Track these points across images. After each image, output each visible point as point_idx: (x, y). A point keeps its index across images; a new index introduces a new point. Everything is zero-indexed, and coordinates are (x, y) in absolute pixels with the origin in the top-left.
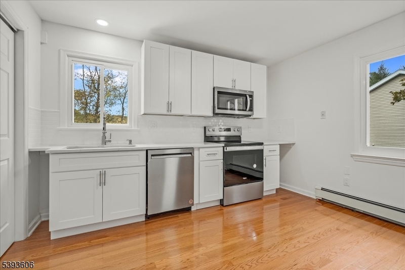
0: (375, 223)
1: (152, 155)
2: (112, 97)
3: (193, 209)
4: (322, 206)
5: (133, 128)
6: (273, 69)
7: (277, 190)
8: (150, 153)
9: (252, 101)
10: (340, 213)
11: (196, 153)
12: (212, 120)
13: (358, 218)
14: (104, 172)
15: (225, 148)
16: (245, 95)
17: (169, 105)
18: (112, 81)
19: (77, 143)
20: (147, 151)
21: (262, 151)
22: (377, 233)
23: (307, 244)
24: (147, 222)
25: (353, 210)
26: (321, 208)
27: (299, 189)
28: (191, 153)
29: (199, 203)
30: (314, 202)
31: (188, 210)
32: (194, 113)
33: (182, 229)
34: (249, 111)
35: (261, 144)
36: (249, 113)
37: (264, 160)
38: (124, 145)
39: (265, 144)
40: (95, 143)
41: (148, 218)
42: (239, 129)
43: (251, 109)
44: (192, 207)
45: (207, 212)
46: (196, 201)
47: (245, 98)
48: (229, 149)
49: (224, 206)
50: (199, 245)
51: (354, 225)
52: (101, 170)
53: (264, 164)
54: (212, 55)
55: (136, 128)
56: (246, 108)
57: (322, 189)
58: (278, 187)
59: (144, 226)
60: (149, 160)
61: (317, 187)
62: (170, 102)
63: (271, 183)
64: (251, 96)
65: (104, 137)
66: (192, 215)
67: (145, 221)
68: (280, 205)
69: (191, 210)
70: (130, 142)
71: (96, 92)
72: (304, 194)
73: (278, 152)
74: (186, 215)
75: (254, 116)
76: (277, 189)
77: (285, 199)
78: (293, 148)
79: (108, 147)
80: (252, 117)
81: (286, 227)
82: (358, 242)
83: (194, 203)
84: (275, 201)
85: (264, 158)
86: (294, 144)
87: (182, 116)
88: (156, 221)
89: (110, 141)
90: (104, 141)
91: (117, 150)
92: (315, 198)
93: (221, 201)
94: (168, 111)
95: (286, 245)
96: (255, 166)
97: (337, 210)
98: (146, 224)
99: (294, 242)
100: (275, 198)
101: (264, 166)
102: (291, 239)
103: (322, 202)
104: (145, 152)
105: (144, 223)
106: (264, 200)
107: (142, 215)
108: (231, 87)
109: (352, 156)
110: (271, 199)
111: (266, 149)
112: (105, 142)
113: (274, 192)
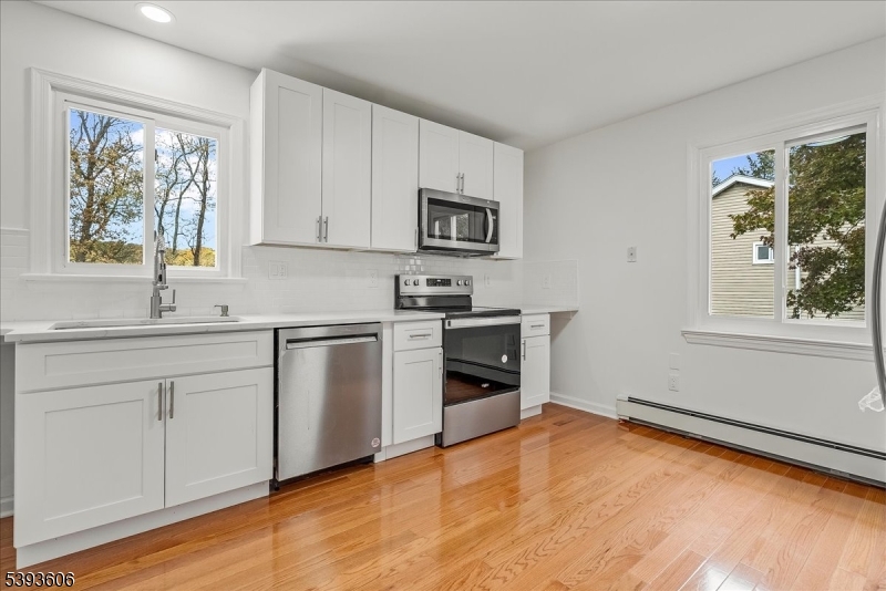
0: (724, 457)
1: (289, 341)
2: (130, 199)
3: (379, 458)
4: (630, 434)
5: (229, 278)
6: (536, 158)
7: (546, 407)
8: (283, 336)
9: (496, 222)
10: (664, 444)
11: (386, 334)
12: (412, 262)
13: (695, 449)
14: (169, 386)
15: (447, 322)
16: (483, 210)
17: (323, 224)
18: (130, 159)
19: (79, 314)
20: (276, 331)
21: (518, 326)
22: (730, 473)
23: (621, 508)
24: (274, 498)
25: (684, 437)
26: (629, 437)
27: (586, 402)
28: (375, 335)
29: (392, 445)
30: (615, 426)
31: (367, 463)
32: (377, 245)
33: (362, 505)
34: (491, 242)
35: (516, 312)
36: (491, 247)
37: (522, 347)
38: (208, 317)
39: (523, 312)
40: (130, 314)
41: (277, 489)
42: (468, 282)
43: (495, 240)
44: (376, 455)
45: (410, 464)
46: (385, 441)
47: (481, 215)
48: (457, 324)
49: (444, 448)
50: (411, 536)
51: (690, 465)
52: (162, 381)
53: (522, 354)
54: (415, 119)
55: (239, 278)
56: (486, 236)
57: (631, 400)
58: (547, 400)
59: (267, 509)
60: (282, 353)
61: (620, 396)
62: (324, 218)
63: (533, 394)
64: (495, 212)
65: (157, 299)
66: (376, 473)
67: (271, 496)
68: (552, 439)
69: (372, 461)
70: (225, 310)
71: (83, 185)
72: (595, 412)
73: (547, 329)
74: (362, 474)
75: (500, 255)
76: (544, 405)
77: (561, 424)
78: (574, 319)
79: (167, 323)
80: (495, 256)
81: (575, 479)
82: (704, 494)
83: (383, 445)
84: (541, 429)
85: (522, 342)
86: (576, 312)
87: (347, 250)
88: (295, 494)
89: (172, 309)
90: (158, 309)
91: (204, 330)
92: (615, 417)
93: (439, 438)
94: (320, 238)
95: (582, 515)
96: (505, 359)
97: (658, 439)
98: (271, 503)
99: (596, 506)
100: (541, 424)
101: (522, 358)
102: (590, 501)
103: (630, 424)
104: (271, 334)
105: (268, 500)
106: (521, 428)
107: (263, 483)
108: (453, 191)
109: (684, 333)
110: (534, 426)
111: (526, 322)
112: (160, 312)
113: (539, 411)
